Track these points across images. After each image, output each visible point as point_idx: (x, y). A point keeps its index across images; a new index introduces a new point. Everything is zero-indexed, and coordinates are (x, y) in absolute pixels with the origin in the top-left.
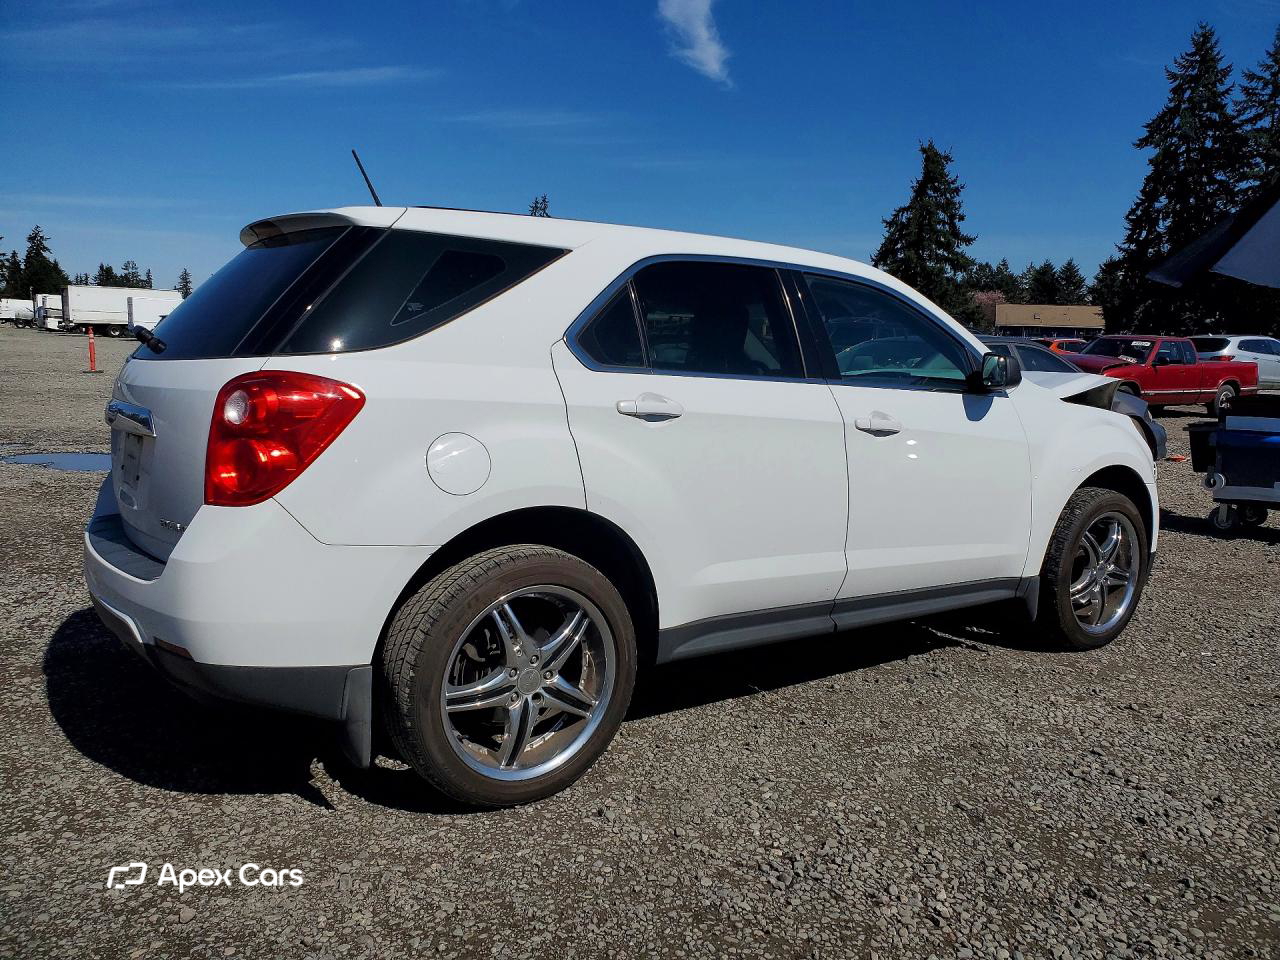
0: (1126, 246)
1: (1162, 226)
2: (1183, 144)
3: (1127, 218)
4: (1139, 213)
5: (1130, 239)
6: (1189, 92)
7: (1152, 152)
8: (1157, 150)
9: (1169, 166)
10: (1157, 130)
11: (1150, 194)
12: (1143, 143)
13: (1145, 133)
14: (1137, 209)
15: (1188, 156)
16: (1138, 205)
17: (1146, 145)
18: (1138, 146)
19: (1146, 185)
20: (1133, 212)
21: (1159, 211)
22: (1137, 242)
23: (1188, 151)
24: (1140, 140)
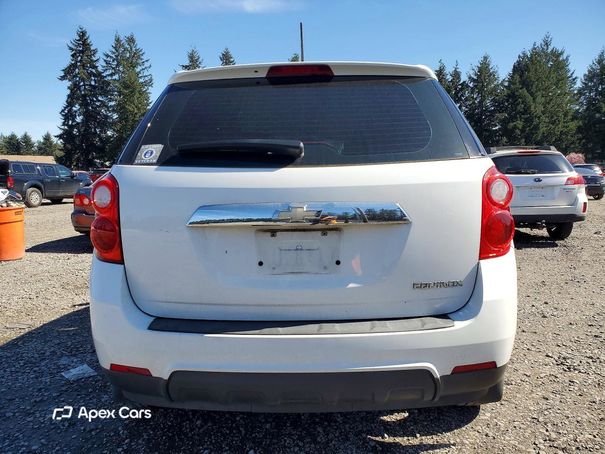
0: (63, 127)
1: (79, 119)
2: (82, 82)
3: (61, 113)
4: (66, 111)
5: (64, 124)
6: (80, 58)
7: (67, 83)
8: (71, 83)
9: (76, 91)
10: (68, 73)
11: (70, 104)
12: (63, 78)
13: (62, 74)
14: (65, 110)
15: (85, 88)
16: (65, 108)
17: (64, 79)
18: (60, 79)
19: (68, 99)
20: (63, 111)
21: (76, 112)
22: (67, 125)
23: (84, 85)
24: (61, 77)
